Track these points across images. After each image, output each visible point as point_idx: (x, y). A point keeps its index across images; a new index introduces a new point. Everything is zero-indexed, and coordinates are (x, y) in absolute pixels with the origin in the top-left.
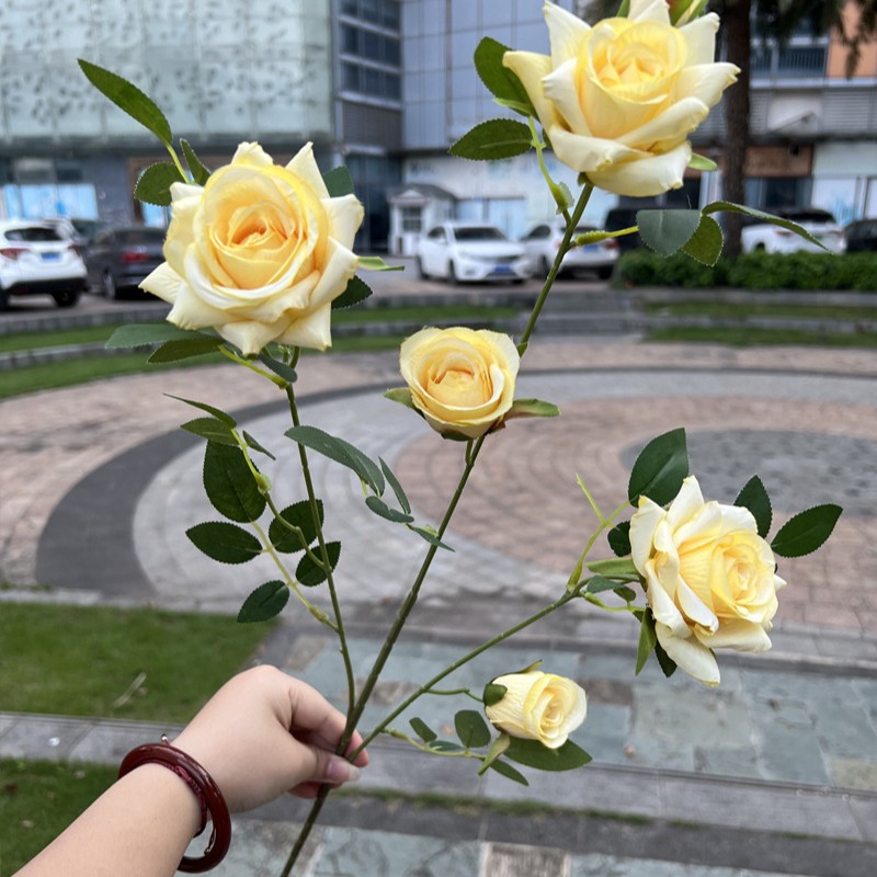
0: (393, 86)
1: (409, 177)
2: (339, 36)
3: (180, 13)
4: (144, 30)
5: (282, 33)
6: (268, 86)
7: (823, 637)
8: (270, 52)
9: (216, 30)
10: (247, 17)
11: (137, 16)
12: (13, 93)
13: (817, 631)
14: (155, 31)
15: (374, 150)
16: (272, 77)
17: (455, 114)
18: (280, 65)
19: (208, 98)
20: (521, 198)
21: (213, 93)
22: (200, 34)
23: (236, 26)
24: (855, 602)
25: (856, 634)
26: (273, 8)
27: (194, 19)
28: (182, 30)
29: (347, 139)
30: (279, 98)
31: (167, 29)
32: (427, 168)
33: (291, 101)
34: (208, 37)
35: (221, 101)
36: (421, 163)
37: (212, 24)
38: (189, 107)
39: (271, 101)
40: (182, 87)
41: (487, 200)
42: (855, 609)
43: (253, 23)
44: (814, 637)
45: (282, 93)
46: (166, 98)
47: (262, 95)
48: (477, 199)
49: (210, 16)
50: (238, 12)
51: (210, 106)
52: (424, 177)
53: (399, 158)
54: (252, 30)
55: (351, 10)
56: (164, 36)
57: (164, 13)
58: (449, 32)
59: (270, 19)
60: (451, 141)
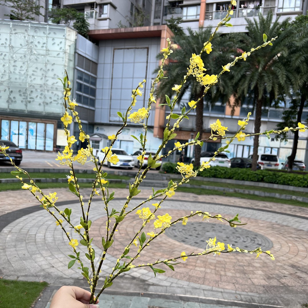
0: (93, 103)
1: (95, 131)
2: (76, 86)
3: (23, 73)
4: (9, 76)
5: (57, 83)
6: (50, 98)
7: (224, 292)
8: (52, 88)
9: (35, 79)
10: (46, 77)
11: (7, 71)
13: (223, 290)
14: (13, 77)
15: (85, 122)
16: (52, 96)
17: (111, 113)
18: (55, 92)
19: (29, 99)
20: (131, 141)
21: (31, 98)
22: (29, 80)
23: (42, 79)
24: (234, 281)
25: (234, 292)
26: (55, 75)
27: (27, 75)
28: (23, 78)
30: (53, 102)
31: (18, 77)
32: (102, 129)
33: (57, 104)
34: (31, 81)
35: (33, 101)
36: (100, 127)
37: (33, 77)
38: (22, 101)
39: (51, 102)
40: (20, 95)
42: (234, 283)
43: (47, 78)
44: (222, 292)
45: (55, 101)
46: (14, 98)
47: (48, 100)
48: (118, 140)
49: (33, 74)
50: (43, 74)
51: (30, 102)
52: (100, 132)
53: (93, 125)
54: (47, 81)
55: (80, 78)
56: (16, 79)
57: (17, 72)
58: (111, 89)
59: (53, 78)
60: (110, 121)
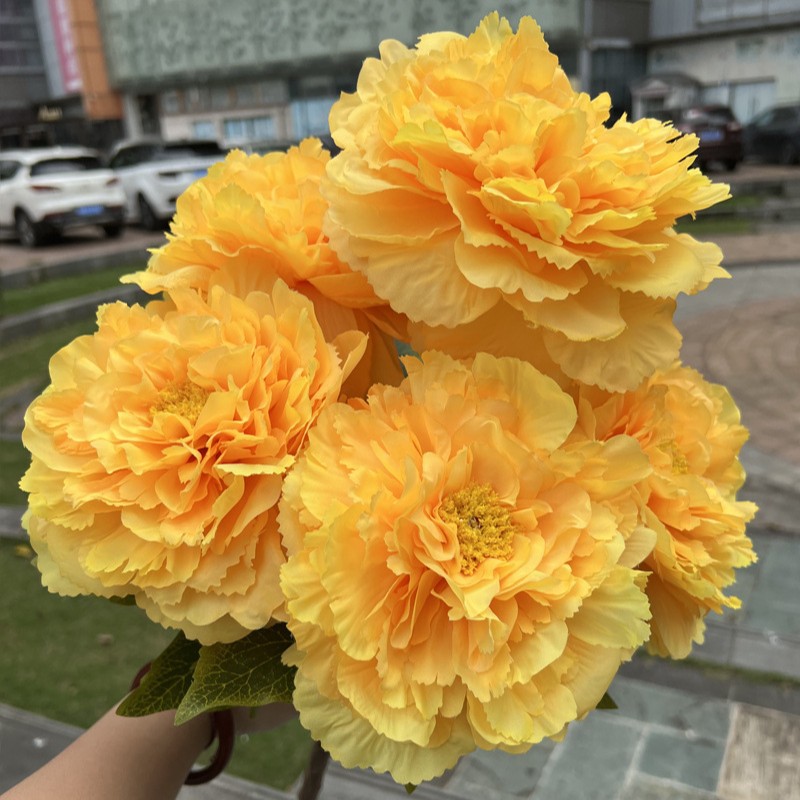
1: (655, 67)
12: (302, 19)
15: (620, 43)
20: (770, 81)
29: (595, 34)
32: (673, 57)
36: (667, 51)
41: (733, 85)
48: (723, 84)
52: (669, 66)
53: (644, 50)
60: (700, 25)
